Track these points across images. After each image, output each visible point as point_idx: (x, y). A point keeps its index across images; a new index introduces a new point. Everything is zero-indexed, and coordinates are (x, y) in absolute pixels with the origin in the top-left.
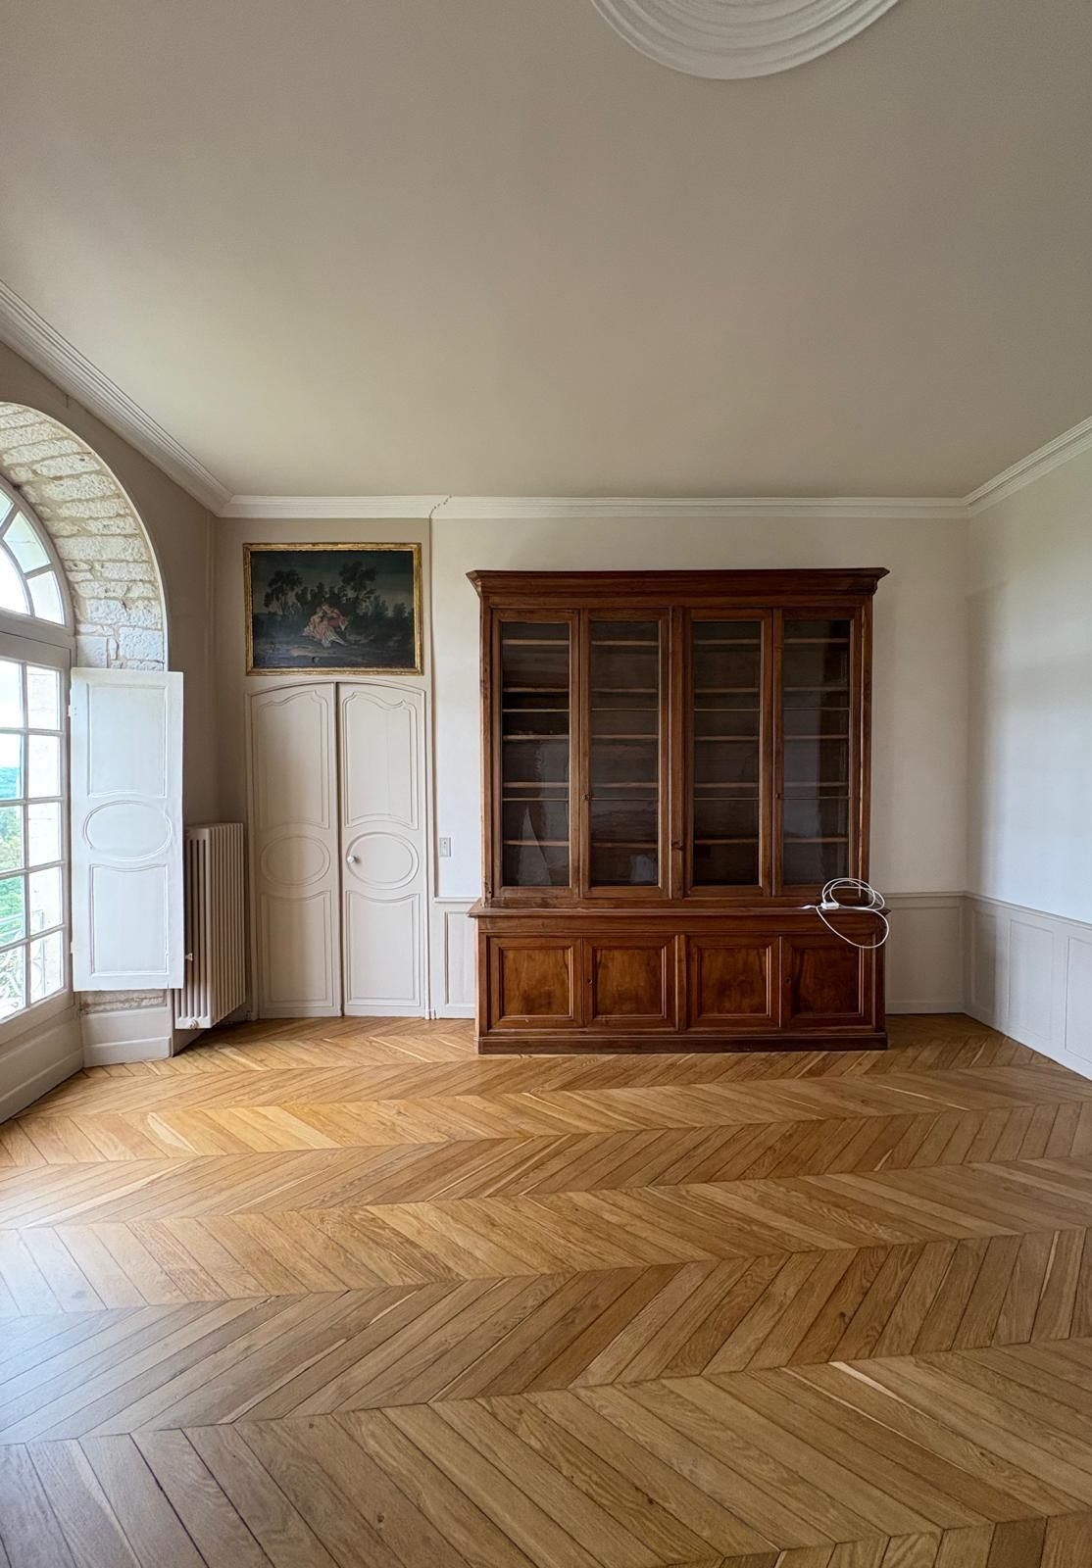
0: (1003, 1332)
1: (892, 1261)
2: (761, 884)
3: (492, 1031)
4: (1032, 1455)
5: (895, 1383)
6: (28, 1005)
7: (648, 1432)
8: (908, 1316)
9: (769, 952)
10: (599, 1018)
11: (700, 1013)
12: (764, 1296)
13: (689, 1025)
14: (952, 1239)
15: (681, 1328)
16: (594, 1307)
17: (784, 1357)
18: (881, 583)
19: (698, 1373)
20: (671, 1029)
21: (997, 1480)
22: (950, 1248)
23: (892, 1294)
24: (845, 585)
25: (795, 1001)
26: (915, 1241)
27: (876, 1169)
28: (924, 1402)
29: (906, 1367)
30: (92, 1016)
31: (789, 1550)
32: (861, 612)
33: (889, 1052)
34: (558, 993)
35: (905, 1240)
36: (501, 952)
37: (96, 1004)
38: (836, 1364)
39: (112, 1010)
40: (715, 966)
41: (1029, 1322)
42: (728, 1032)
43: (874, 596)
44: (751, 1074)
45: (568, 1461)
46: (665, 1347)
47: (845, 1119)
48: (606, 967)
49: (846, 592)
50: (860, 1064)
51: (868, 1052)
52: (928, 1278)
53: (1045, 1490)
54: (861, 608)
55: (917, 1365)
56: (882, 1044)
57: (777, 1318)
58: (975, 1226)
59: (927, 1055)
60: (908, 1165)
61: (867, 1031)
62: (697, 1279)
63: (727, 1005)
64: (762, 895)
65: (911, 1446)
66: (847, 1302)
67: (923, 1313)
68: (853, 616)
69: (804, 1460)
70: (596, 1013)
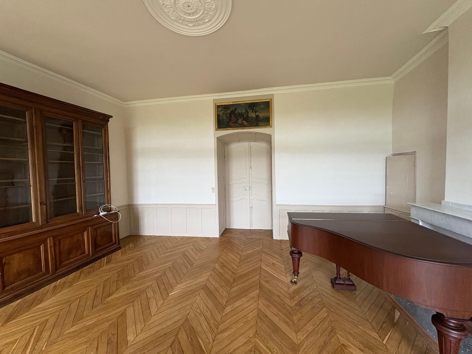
0: (184, 273)
1: (162, 277)
2: (78, 211)
4: (199, 280)
5: (179, 289)
7: (153, 331)
8: (172, 281)
9: (85, 233)
10: (6, 288)
11: (60, 264)
12: (148, 299)
13: (56, 271)
14: (167, 268)
15: (139, 316)
16: (113, 335)
17: (162, 301)
18: (110, 119)
19: (151, 317)
20: (49, 275)
21: (198, 286)
22: (168, 269)
23: (167, 281)
24: (101, 117)
25: (95, 245)
26: (163, 272)
27: (144, 268)
28: (184, 287)
29: (179, 286)
31: (188, 315)
32: (105, 126)
33: (122, 249)
35: (161, 273)
38: (170, 294)
40: (66, 244)
41: (186, 269)
43: (109, 123)
44: (89, 273)
45: (144, 350)
46: (140, 321)
47: (128, 265)
48: (9, 264)
49: (101, 120)
50: (118, 255)
51: (117, 252)
52: (169, 275)
53: (203, 282)
54: (105, 125)
55: (180, 285)
56: (120, 248)
57: (154, 299)
58: (168, 264)
59: (131, 245)
60: (149, 264)
61: (116, 246)
62: (132, 309)
63: (71, 256)
64: (79, 215)
65: (188, 292)
66: (162, 287)
67: (174, 279)
68: (103, 128)
69: (179, 306)
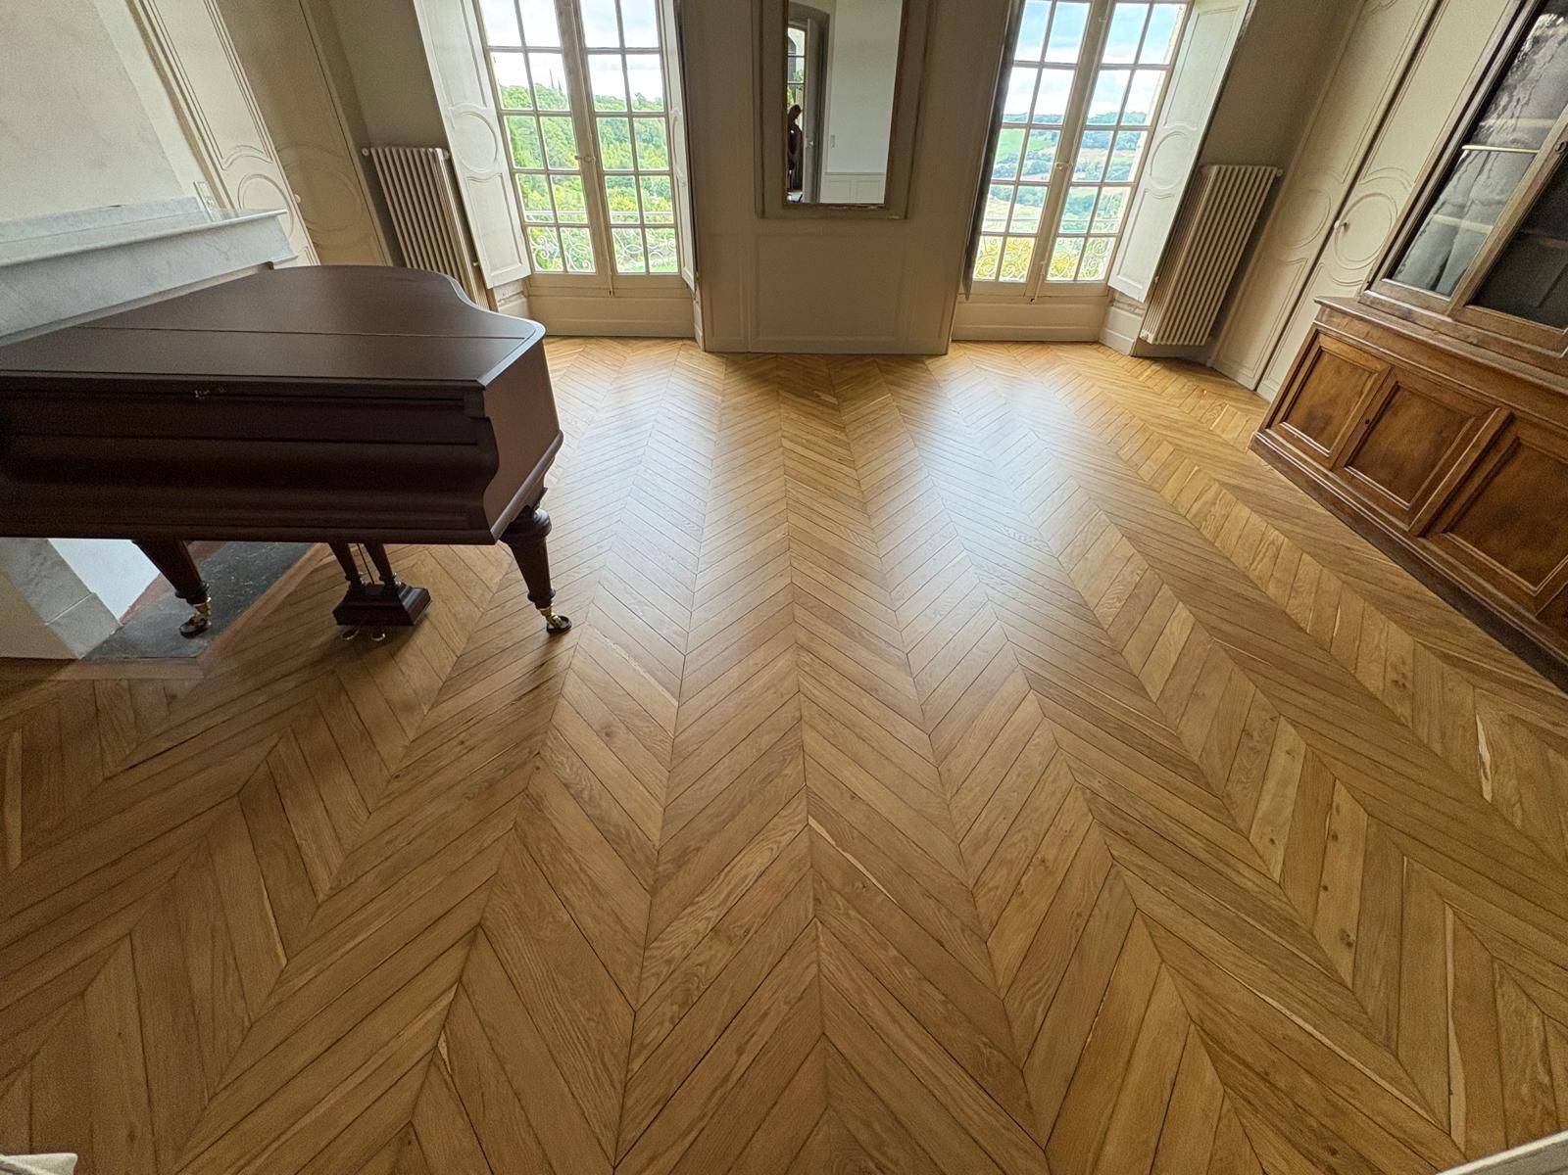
3: (1267, 430)
6: (1075, 279)
10: (1351, 470)
11: (1448, 528)
13: (1424, 534)
20: (1400, 524)
30: (1113, 308)
34: (1336, 422)
36: (1321, 352)
37: (1119, 302)
39: (1122, 309)
42: (1460, 574)
48: (1395, 414)
63: (1493, 542)
70: (1351, 463)
